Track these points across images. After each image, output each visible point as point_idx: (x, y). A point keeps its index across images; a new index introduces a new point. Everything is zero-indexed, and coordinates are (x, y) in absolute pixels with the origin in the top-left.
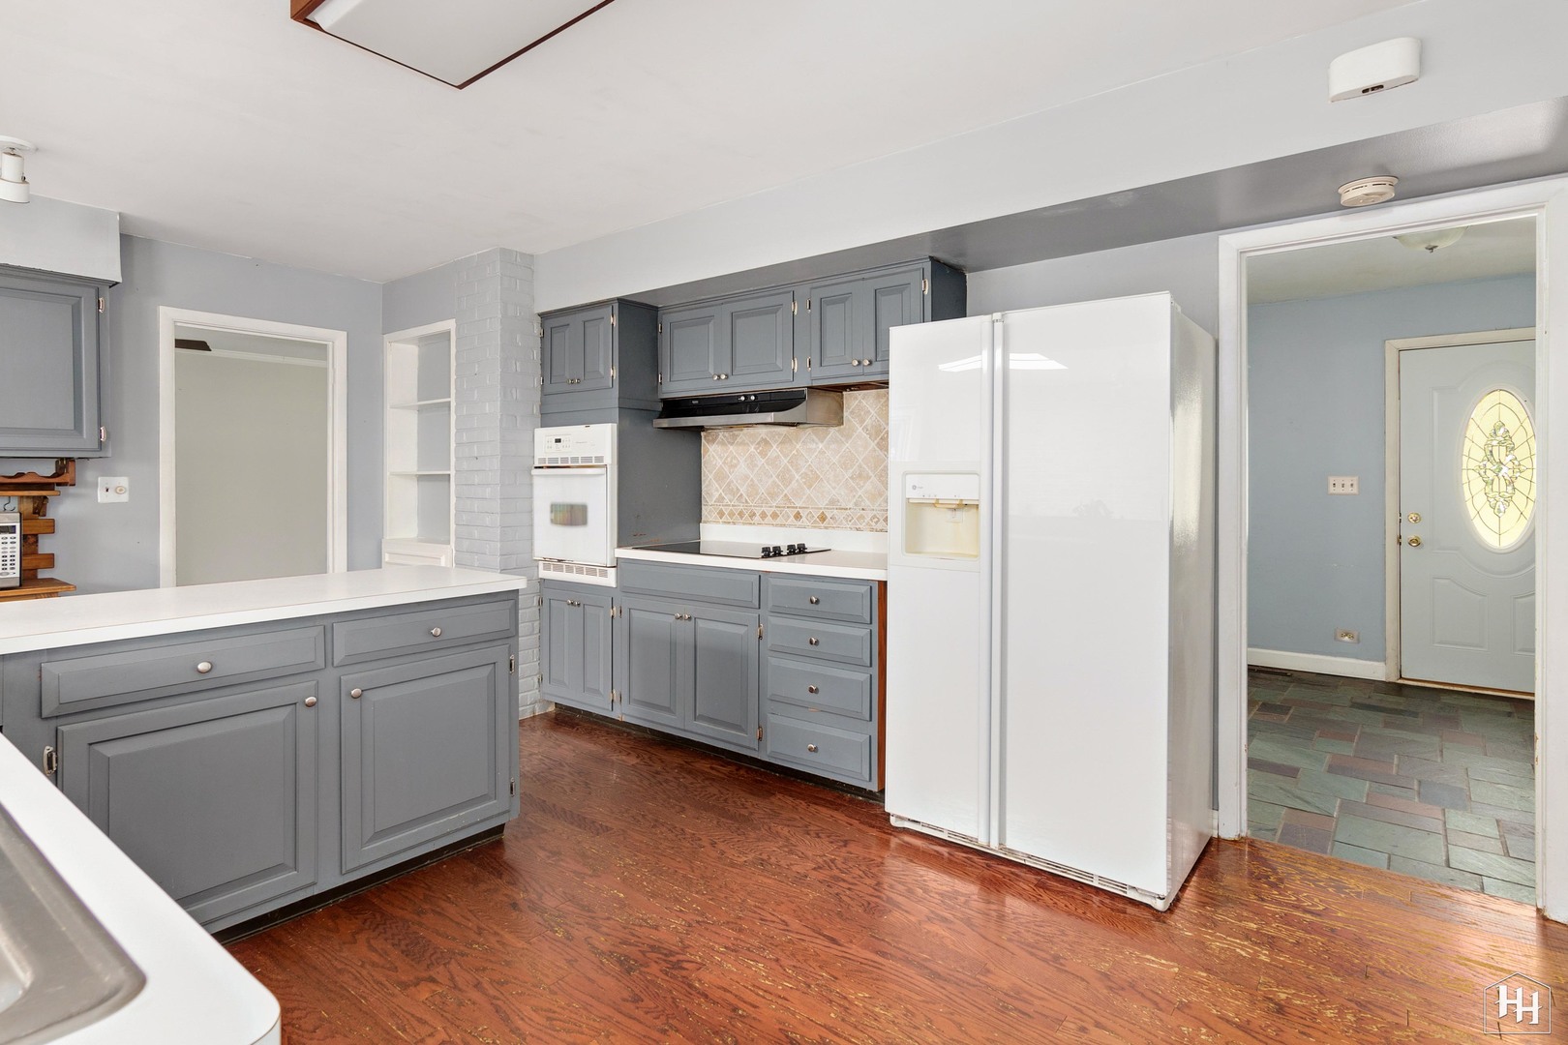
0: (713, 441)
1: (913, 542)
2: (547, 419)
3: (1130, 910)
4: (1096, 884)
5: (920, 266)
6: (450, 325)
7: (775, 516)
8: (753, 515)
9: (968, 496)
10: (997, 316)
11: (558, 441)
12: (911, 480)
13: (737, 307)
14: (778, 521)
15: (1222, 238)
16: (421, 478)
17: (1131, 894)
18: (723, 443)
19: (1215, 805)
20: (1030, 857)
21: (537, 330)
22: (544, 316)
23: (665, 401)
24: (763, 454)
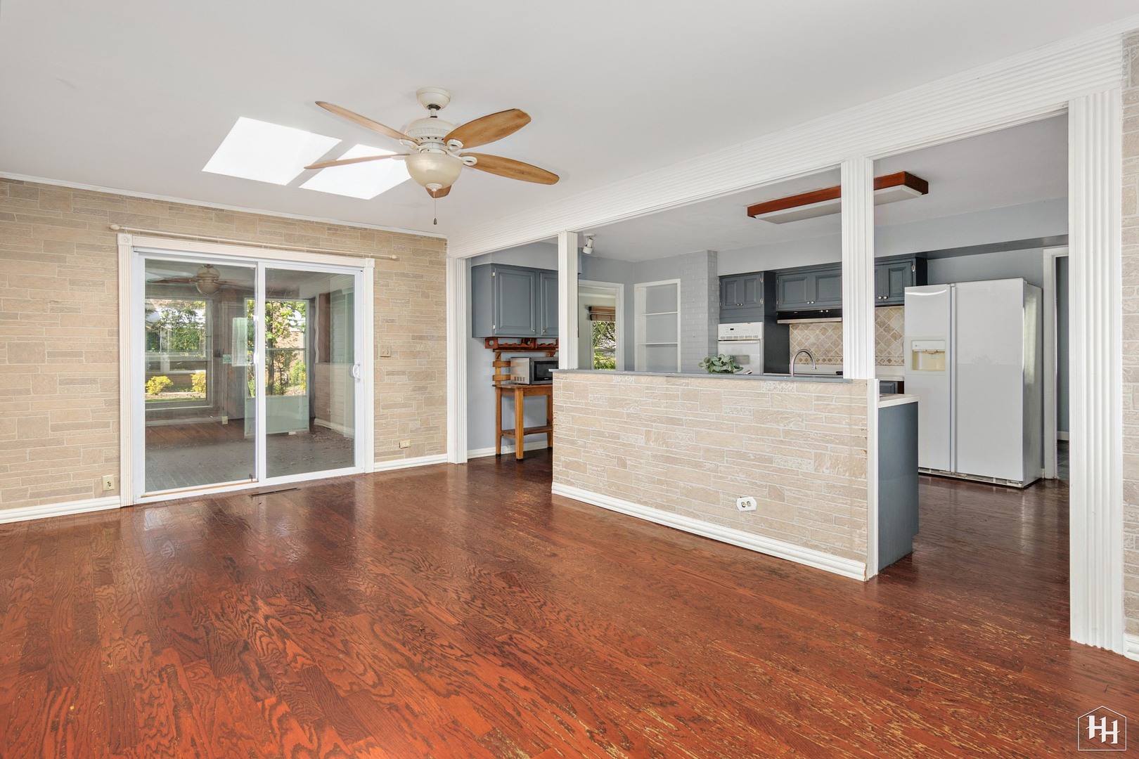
0: (796, 329)
1: (915, 366)
2: (723, 320)
3: (1008, 490)
4: (994, 482)
5: (910, 260)
6: (678, 281)
7: (830, 360)
8: (818, 360)
9: (939, 349)
10: (952, 285)
11: (733, 329)
12: (914, 343)
13: (818, 274)
14: (832, 362)
15: (1045, 250)
16: (648, 346)
17: (1008, 484)
18: (801, 330)
19: (1043, 466)
20: (968, 475)
21: (718, 283)
22: (721, 278)
23: (780, 312)
24: (823, 334)
